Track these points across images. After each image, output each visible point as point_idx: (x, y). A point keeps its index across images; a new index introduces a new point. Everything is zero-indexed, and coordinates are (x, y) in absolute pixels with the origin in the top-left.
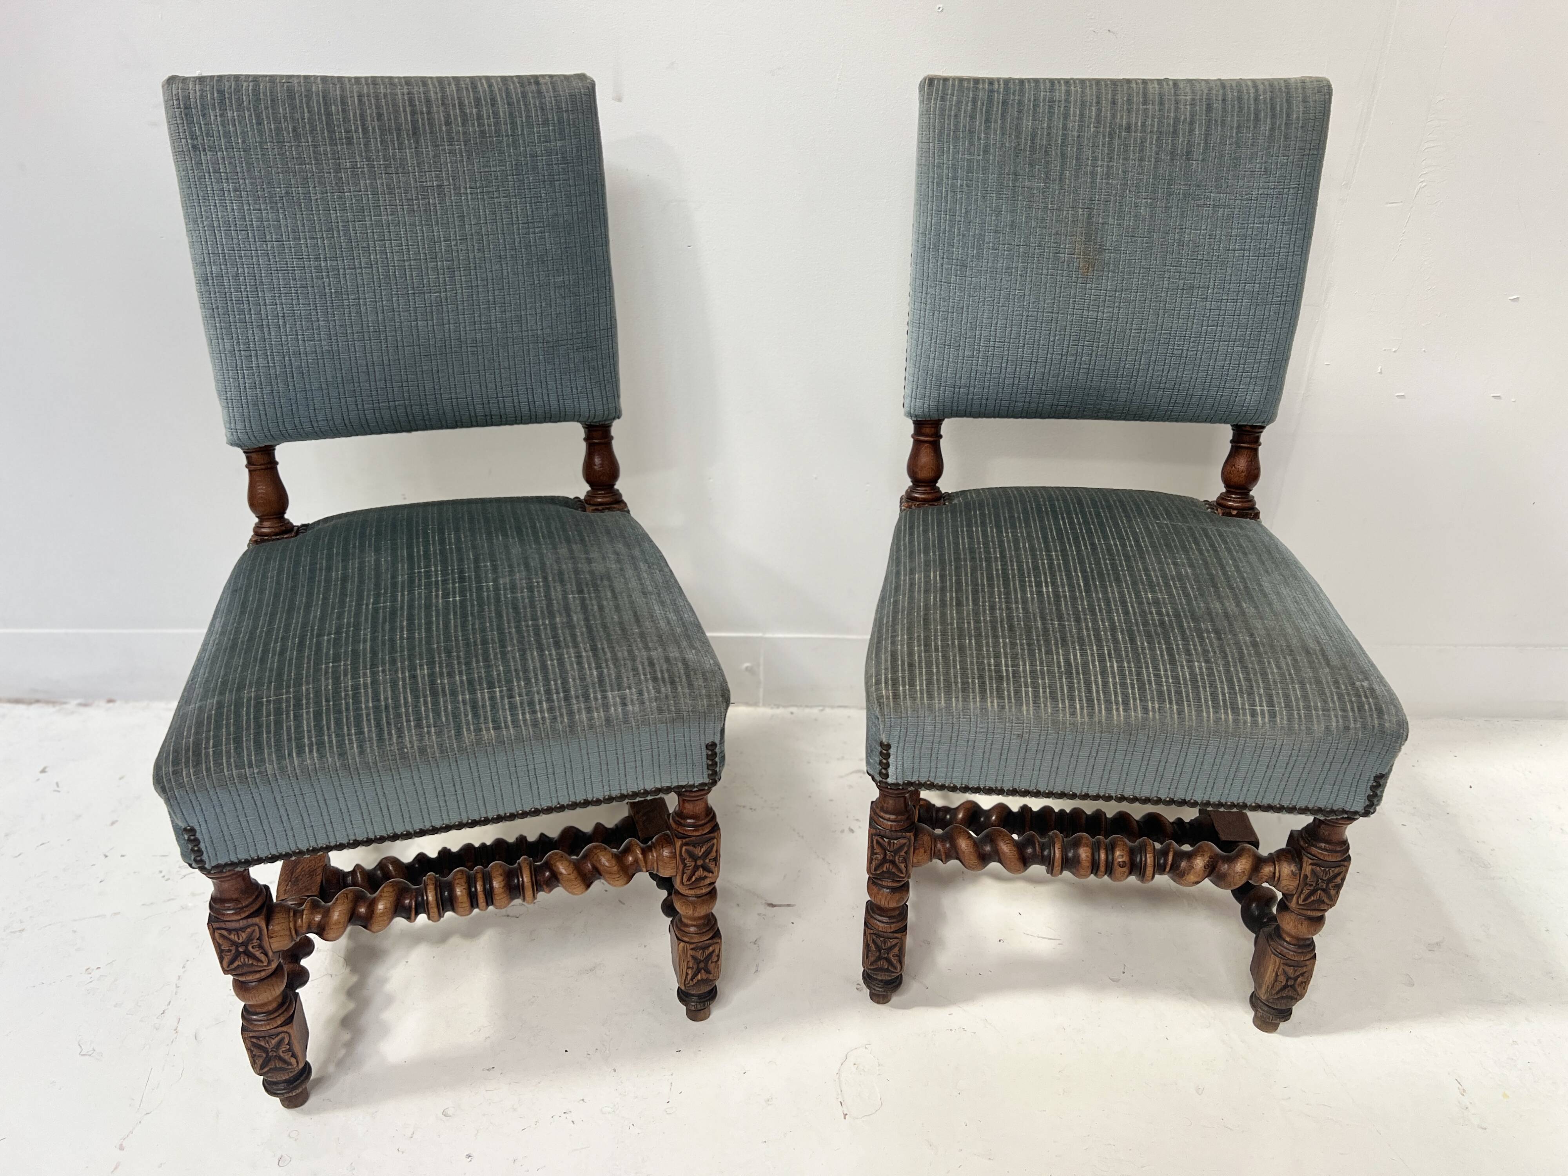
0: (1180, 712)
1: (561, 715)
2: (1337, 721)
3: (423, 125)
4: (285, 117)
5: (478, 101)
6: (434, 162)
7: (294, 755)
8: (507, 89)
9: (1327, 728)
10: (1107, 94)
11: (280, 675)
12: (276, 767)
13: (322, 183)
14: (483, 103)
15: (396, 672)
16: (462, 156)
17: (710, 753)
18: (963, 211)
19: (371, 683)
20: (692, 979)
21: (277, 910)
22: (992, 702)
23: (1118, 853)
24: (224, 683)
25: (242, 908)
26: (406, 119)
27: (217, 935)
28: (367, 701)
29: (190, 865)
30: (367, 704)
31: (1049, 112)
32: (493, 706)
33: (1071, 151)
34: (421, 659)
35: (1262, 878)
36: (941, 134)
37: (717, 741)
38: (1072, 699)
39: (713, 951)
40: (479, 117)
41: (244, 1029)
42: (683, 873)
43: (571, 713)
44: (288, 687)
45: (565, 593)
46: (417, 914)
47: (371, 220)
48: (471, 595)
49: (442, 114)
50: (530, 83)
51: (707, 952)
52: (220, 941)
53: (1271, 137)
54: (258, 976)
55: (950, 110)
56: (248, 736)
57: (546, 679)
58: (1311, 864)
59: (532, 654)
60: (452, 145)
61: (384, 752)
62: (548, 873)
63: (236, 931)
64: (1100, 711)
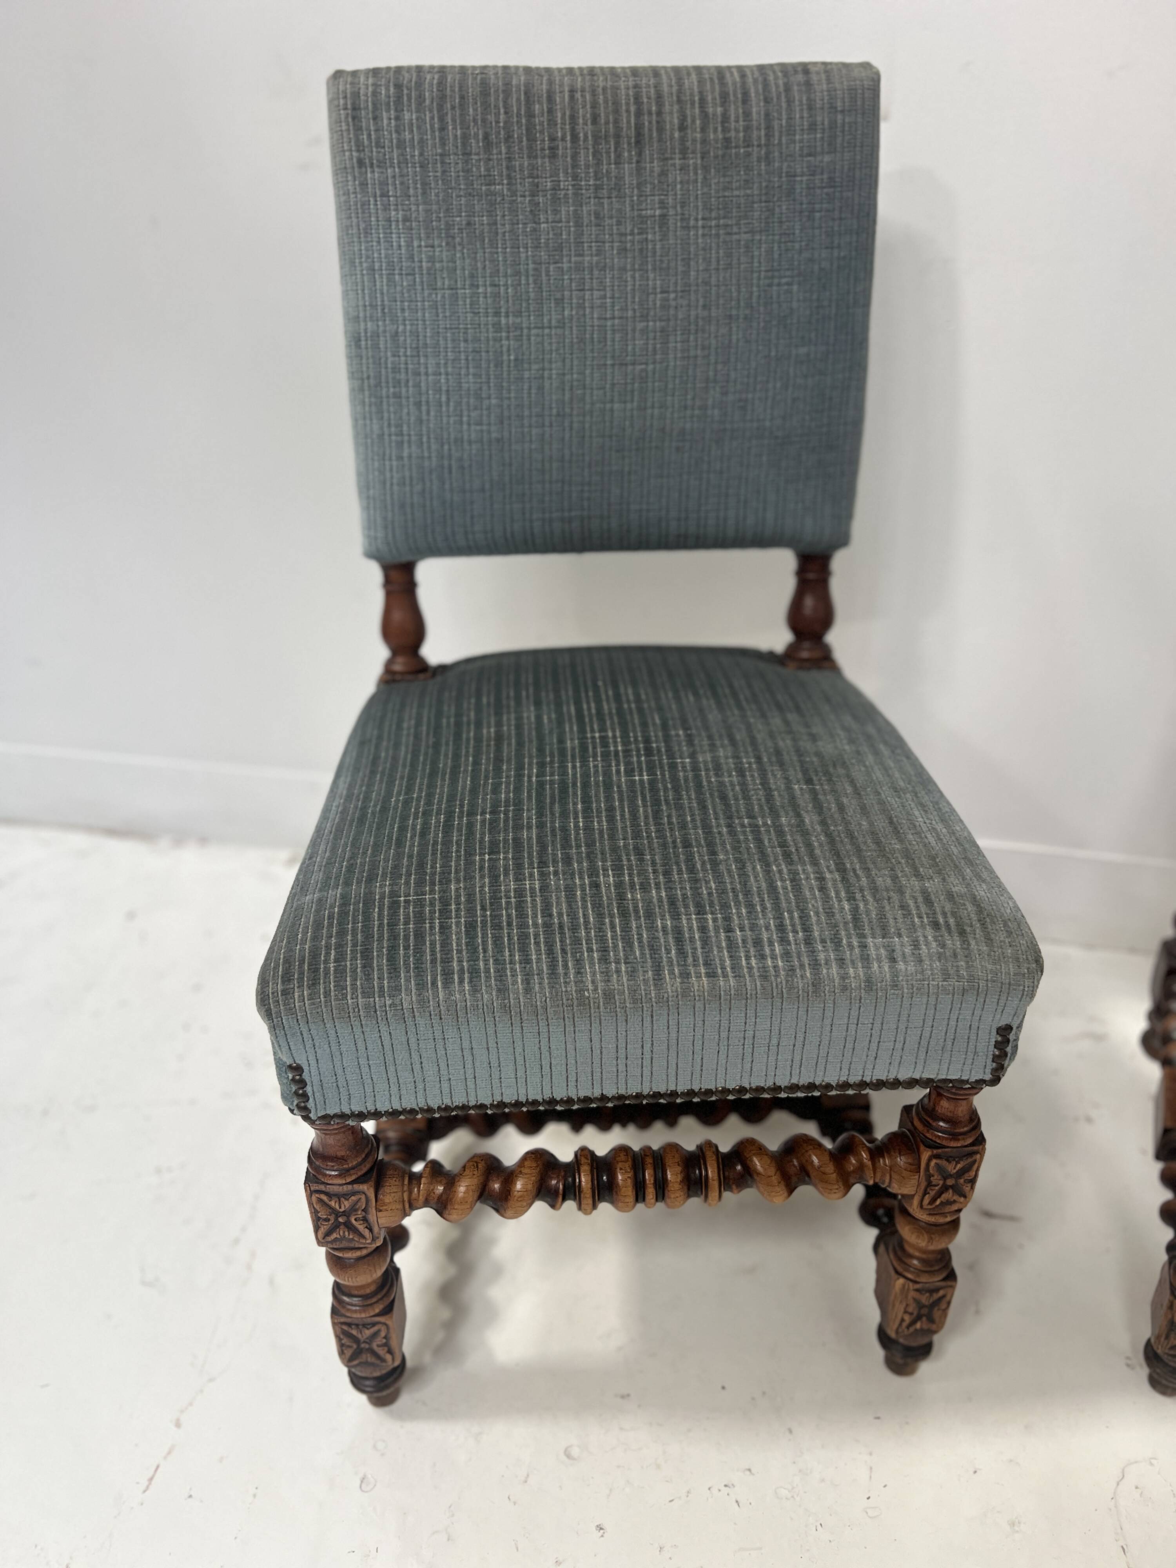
1: (802, 966)
3: (650, 130)
4: (475, 121)
5: (724, 96)
6: (659, 182)
7: (440, 984)
8: (765, 80)
11: (421, 865)
12: (414, 999)
13: (513, 211)
14: (732, 98)
15: (573, 875)
16: (696, 174)
17: (999, 1039)
19: (540, 890)
20: (908, 1327)
21: (390, 1172)
24: (351, 869)
25: (348, 1170)
26: (629, 122)
27: (314, 1198)
28: (535, 916)
29: (292, 1111)
30: (535, 919)
32: (705, 942)
34: (604, 860)
37: (1014, 1024)
39: (944, 1296)
40: (725, 118)
41: (334, 1312)
42: (925, 1193)
43: (815, 965)
44: (433, 884)
45: (788, 781)
46: (564, 1199)
47: (570, 262)
48: (663, 775)
49: (675, 115)
50: (796, 72)
51: (936, 1296)
52: (317, 1207)
54: (358, 1254)
56: (380, 950)
57: (777, 907)
59: (754, 868)
60: (684, 158)
61: (557, 993)
62: (739, 1168)
63: (339, 1197)
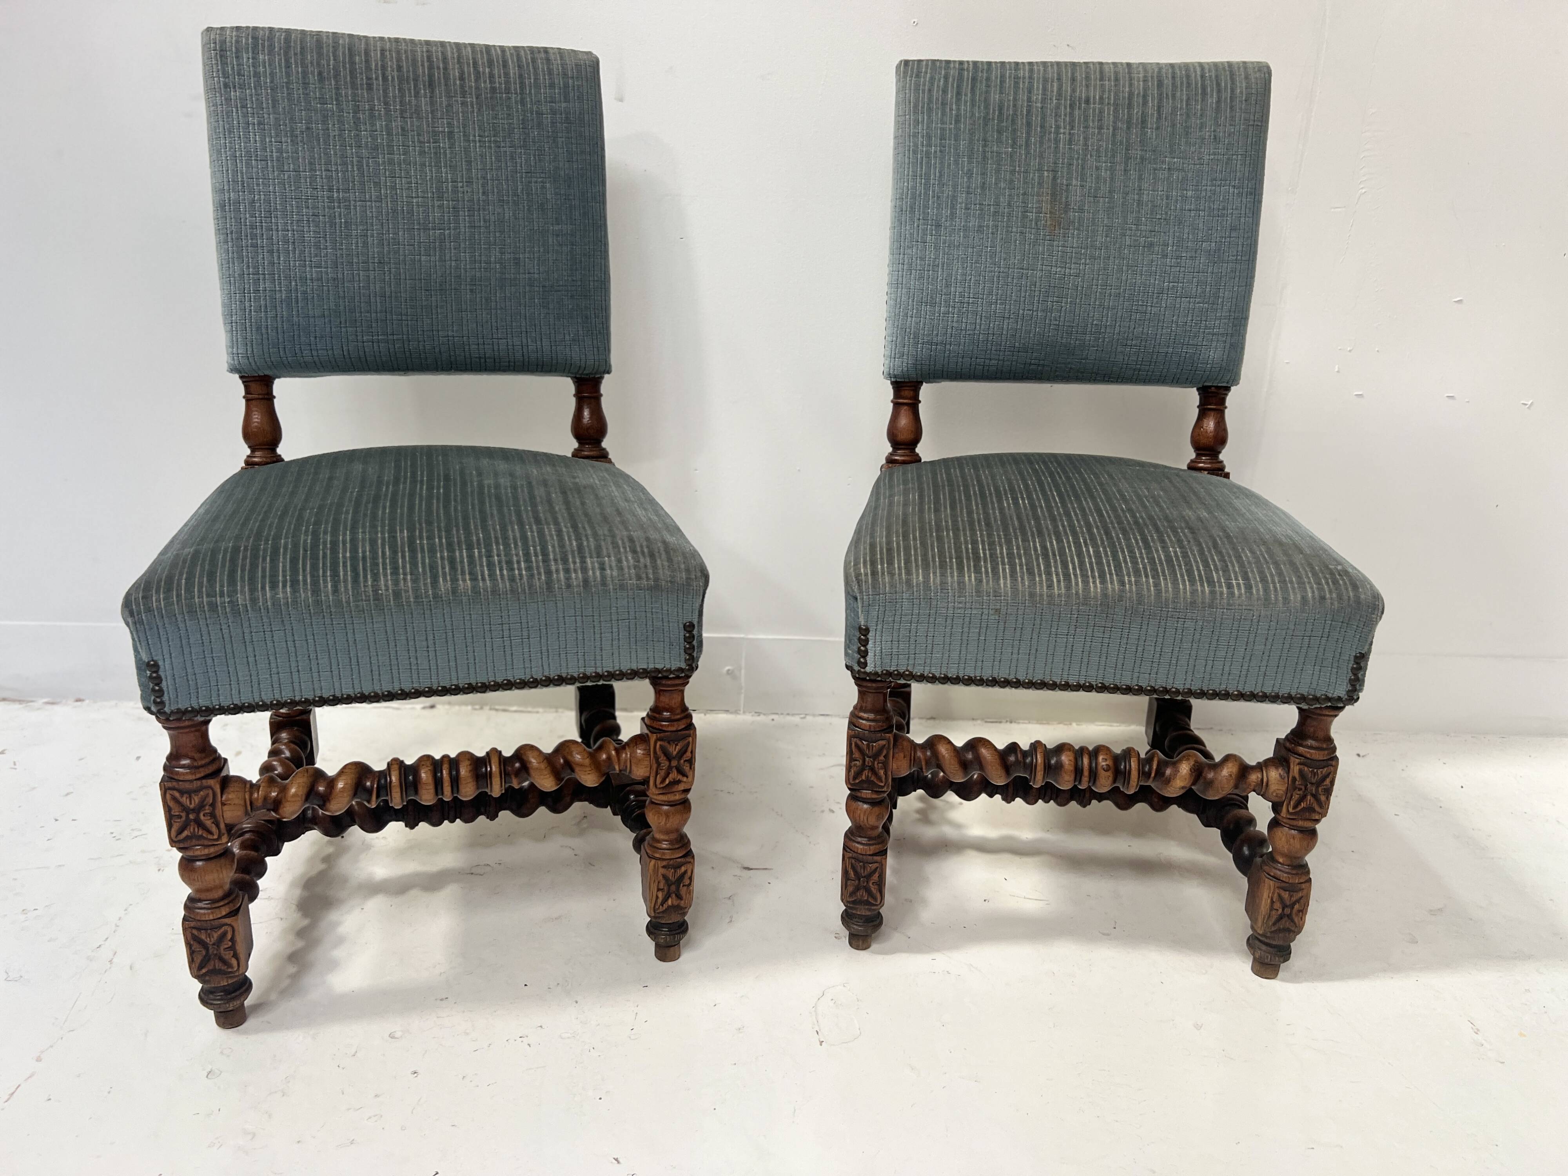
0: (1157, 585)
1: (539, 574)
2: (1313, 592)
3: (439, 78)
4: (312, 63)
5: (490, 62)
6: (447, 111)
7: (267, 588)
9: (1304, 598)
10: (1067, 72)
11: (259, 533)
12: (247, 598)
13: (341, 122)
14: (496, 64)
15: (376, 533)
16: (473, 107)
17: (687, 634)
18: (937, 174)
19: (350, 540)
20: (662, 906)
21: (233, 779)
22: (970, 577)
23: (1101, 758)
25: (197, 766)
26: (423, 72)
27: (168, 796)
29: (149, 711)
30: (344, 555)
31: (1014, 87)
32: (471, 562)
33: (1036, 120)
34: (402, 526)
35: (1250, 785)
36: (916, 106)
37: (695, 623)
38: (1049, 574)
39: (686, 872)
40: (491, 76)
41: (186, 919)
42: (657, 774)
43: (549, 573)
44: (267, 540)
45: (548, 492)
46: (379, 796)
47: (384, 158)
49: (457, 71)
50: (539, 52)
51: (679, 873)
52: (171, 805)
53: (1218, 110)
54: (206, 852)
55: (924, 85)
56: (222, 572)
57: (526, 545)
58: (1298, 764)
59: (513, 527)
60: (464, 97)
61: (358, 592)
62: (517, 765)
63: (189, 793)
64: (1077, 584)
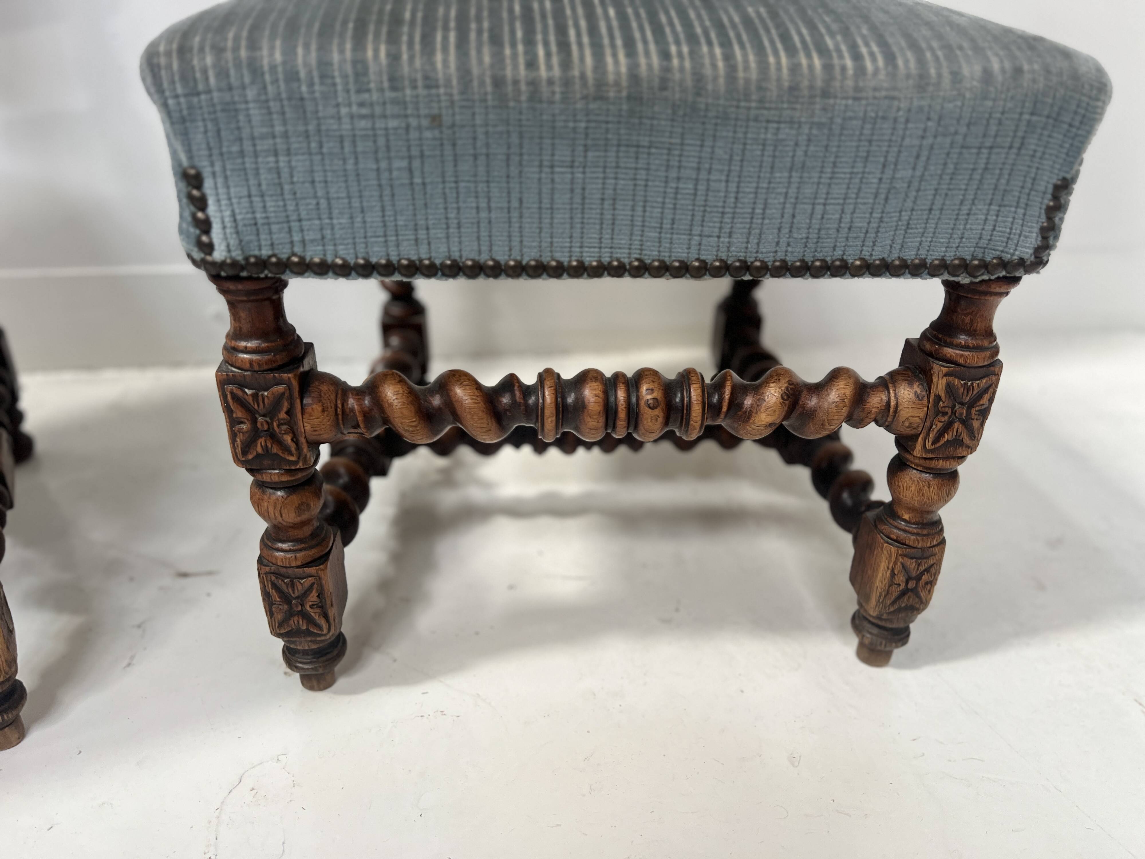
0: (728, 57)
2: (1002, 64)
22: (376, 51)
23: (644, 388)
35: (869, 412)
38: (529, 42)
58: (946, 375)
64: (582, 59)
